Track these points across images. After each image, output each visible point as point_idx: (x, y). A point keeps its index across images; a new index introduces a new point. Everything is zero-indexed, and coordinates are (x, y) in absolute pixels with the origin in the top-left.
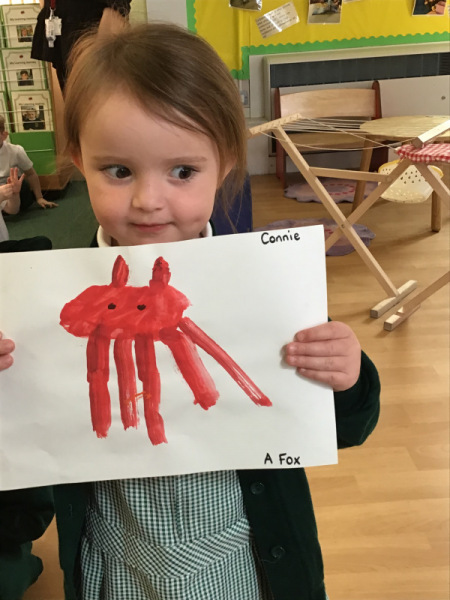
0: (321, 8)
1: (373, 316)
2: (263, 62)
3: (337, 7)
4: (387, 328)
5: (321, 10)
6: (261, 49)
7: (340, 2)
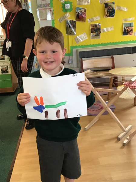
0: (94, 34)
1: (119, 139)
2: (77, 51)
3: (99, 34)
4: (124, 145)
5: (94, 35)
6: (76, 47)
7: (100, 33)
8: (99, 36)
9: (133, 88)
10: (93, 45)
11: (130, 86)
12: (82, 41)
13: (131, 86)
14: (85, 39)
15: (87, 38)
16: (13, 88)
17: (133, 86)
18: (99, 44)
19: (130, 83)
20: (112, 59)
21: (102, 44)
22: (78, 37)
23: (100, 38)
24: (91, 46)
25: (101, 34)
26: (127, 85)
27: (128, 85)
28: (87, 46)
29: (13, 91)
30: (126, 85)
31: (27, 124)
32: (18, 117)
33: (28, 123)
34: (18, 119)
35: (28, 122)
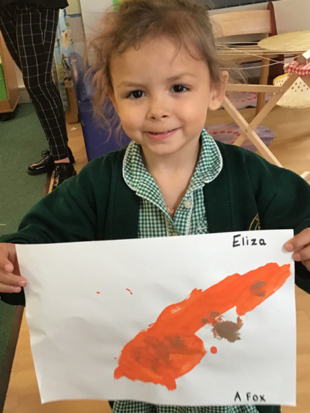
9: (305, 75)
11: (298, 71)
13: (302, 71)
16: (10, 101)
17: (305, 71)
19: (300, 64)
26: (292, 69)
27: (295, 70)
29: (12, 111)
30: (289, 70)
31: (55, 183)
32: (30, 169)
33: (57, 181)
34: (30, 174)
35: (55, 177)
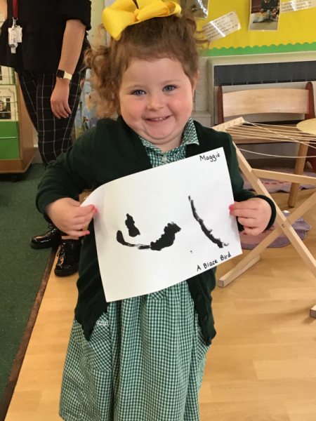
0: (261, 16)
1: (314, 316)
2: (208, 64)
3: (274, 17)
5: (261, 19)
7: (278, 13)
8: (274, 23)
10: (256, 49)
12: (224, 35)
14: (231, 31)
15: (239, 28)
16: (22, 161)
18: (273, 46)
20: (307, 91)
21: (281, 45)
22: (212, 22)
23: (276, 28)
24: (248, 50)
25: (279, 16)
28: (239, 51)
29: (23, 172)
